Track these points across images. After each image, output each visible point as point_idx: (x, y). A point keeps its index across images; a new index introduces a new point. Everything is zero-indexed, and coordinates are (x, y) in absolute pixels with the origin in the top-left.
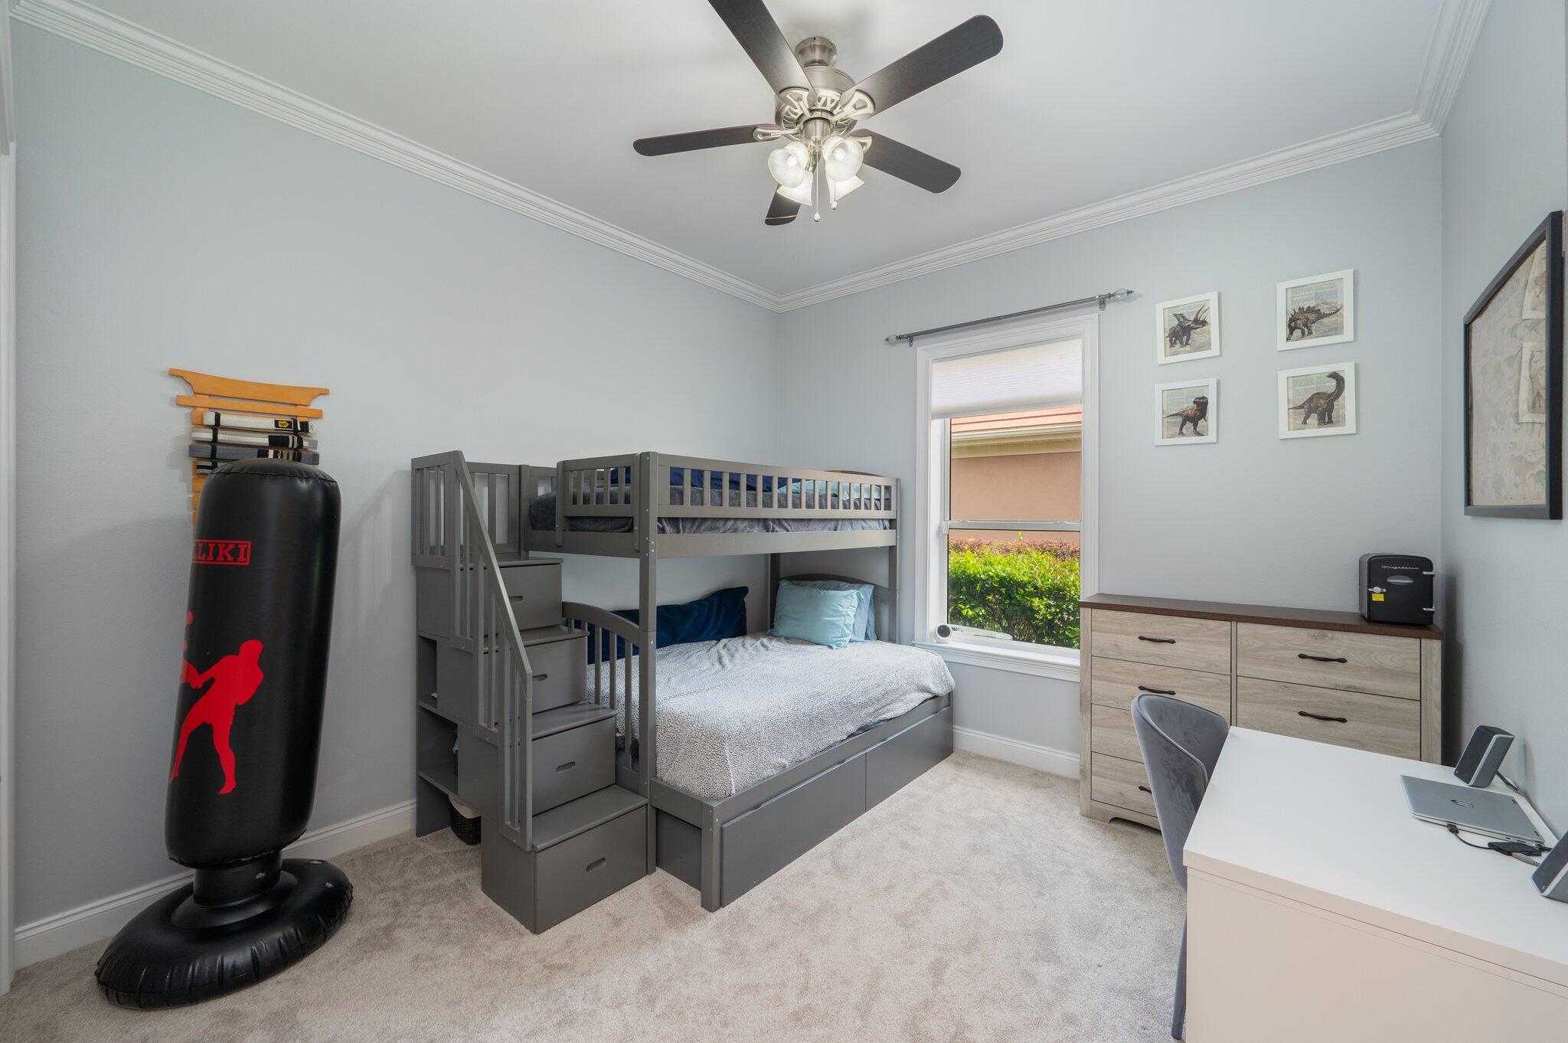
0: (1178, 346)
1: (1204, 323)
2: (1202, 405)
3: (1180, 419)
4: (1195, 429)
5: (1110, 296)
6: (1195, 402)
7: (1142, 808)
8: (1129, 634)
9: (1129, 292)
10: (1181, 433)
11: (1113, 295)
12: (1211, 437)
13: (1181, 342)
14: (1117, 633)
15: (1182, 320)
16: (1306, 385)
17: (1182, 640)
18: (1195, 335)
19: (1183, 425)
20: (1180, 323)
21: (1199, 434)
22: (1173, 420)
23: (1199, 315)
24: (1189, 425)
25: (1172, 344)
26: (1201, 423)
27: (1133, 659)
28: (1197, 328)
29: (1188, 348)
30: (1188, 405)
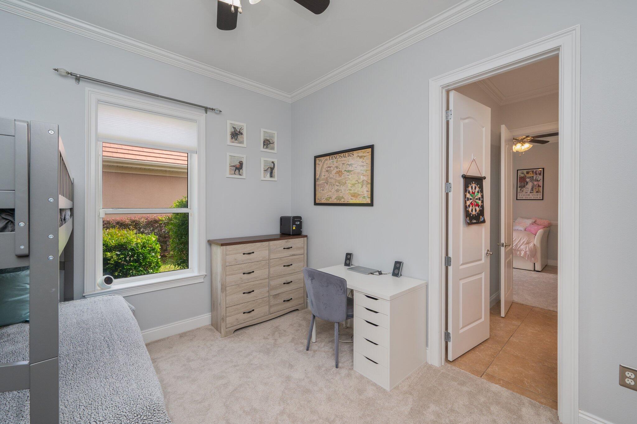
0: (234, 139)
1: (242, 134)
2: (241, 164)
3: (234, 168)
4: (239, 173)
5: (213, 109)
6: (239, 163)
7: (244, 320)
8: (240, 253)
9: (220, 111)
10: (235, 174)
11: (214, 110)
12: (244, 176)
13: (235, 139)
14: (235, 254)
15: (235, 130)
16: (267, 164)
17: (256, 251)
18: (239, 137)
19: (235, 171)
20: (235, 131)
21: (240, 175)
22: (232, 168)
23: (241, 130)
24: (237, 171)
25: (232, 138)
26: (241, 170)
27: (242, 263)
28: (240, 135)
29: (237, 141)
30: (237, 163)
